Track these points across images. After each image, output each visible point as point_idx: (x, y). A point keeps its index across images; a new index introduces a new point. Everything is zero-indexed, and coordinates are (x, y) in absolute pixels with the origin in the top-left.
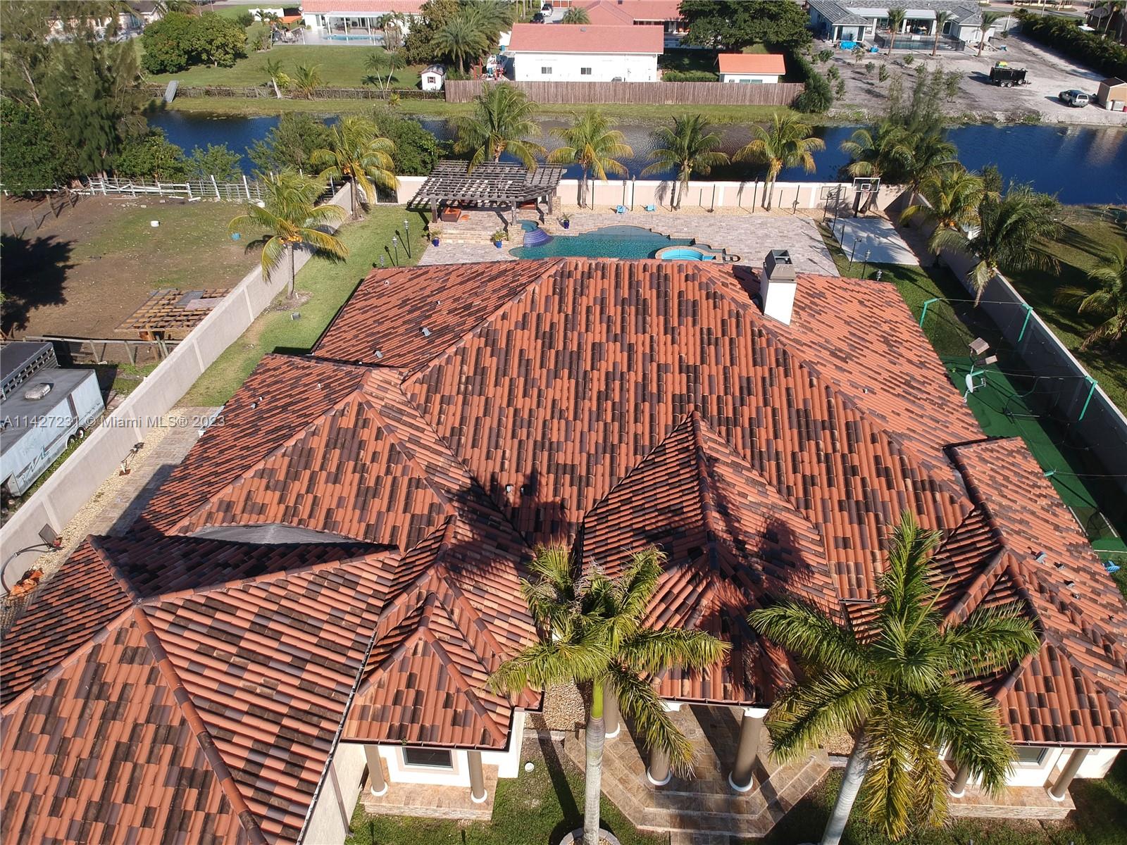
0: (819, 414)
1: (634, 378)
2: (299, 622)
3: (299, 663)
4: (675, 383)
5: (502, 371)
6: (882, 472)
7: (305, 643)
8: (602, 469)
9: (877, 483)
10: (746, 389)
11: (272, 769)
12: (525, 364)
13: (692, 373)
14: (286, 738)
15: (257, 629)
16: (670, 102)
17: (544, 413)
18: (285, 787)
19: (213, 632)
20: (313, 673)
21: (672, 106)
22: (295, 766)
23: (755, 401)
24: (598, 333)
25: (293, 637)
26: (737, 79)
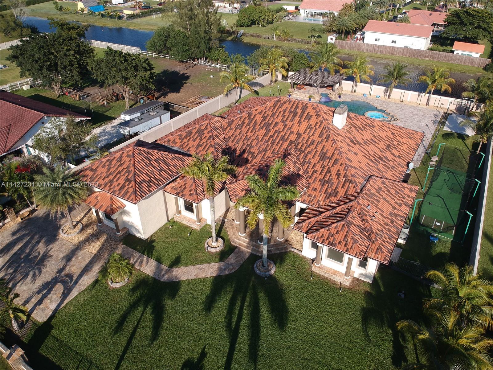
0: (329, 155)
1: (282, 133)
2: (166, 163)
3: (161, 170)
4: (293, 137)
5: (248, 124)
6: (338, 174)
7: (165, 167)
8: (261, 155)
9: (334, 177)
10: (312, 143)
11: (144, 185)
12: (255, 124)
13: (299, 135)
14: (150, 181)
15: (156, 160)
16: (427, 59)
17: (254, 138)
18: (145, 189)
19: (146, 158)
20: (163, 173)
21: (427, 60)
22: (149, 186)
23: (312, 147)
24: (279, 120)
25: (162, 165)
26: (460, 53)
